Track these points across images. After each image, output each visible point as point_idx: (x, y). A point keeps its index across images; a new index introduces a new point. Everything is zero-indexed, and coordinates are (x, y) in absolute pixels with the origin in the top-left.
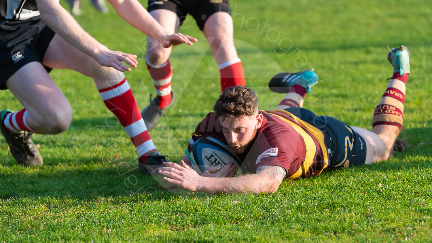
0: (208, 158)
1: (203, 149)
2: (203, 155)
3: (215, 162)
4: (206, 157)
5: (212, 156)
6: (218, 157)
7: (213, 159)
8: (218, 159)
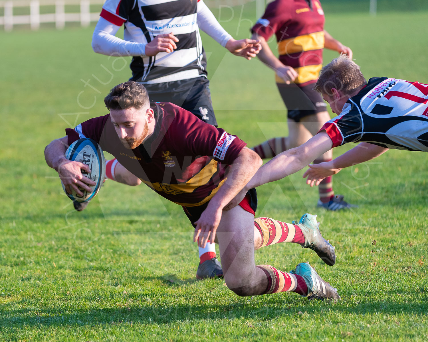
0: (85, 154)
1: (88, 146)
2: (84, 149)
3: (86, 162)
4: (84, 153)
5: (89, 156)
6: (92, 161)
7: (87, 159)
8: (90, 163)
